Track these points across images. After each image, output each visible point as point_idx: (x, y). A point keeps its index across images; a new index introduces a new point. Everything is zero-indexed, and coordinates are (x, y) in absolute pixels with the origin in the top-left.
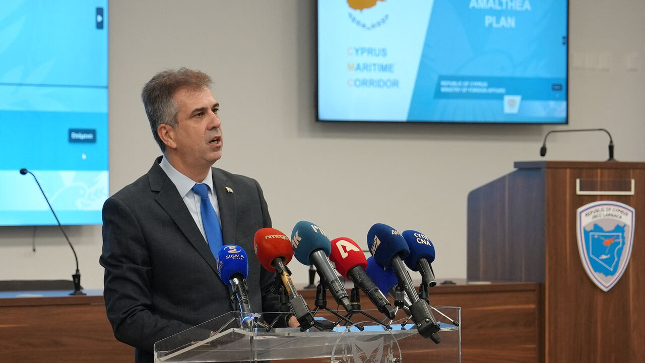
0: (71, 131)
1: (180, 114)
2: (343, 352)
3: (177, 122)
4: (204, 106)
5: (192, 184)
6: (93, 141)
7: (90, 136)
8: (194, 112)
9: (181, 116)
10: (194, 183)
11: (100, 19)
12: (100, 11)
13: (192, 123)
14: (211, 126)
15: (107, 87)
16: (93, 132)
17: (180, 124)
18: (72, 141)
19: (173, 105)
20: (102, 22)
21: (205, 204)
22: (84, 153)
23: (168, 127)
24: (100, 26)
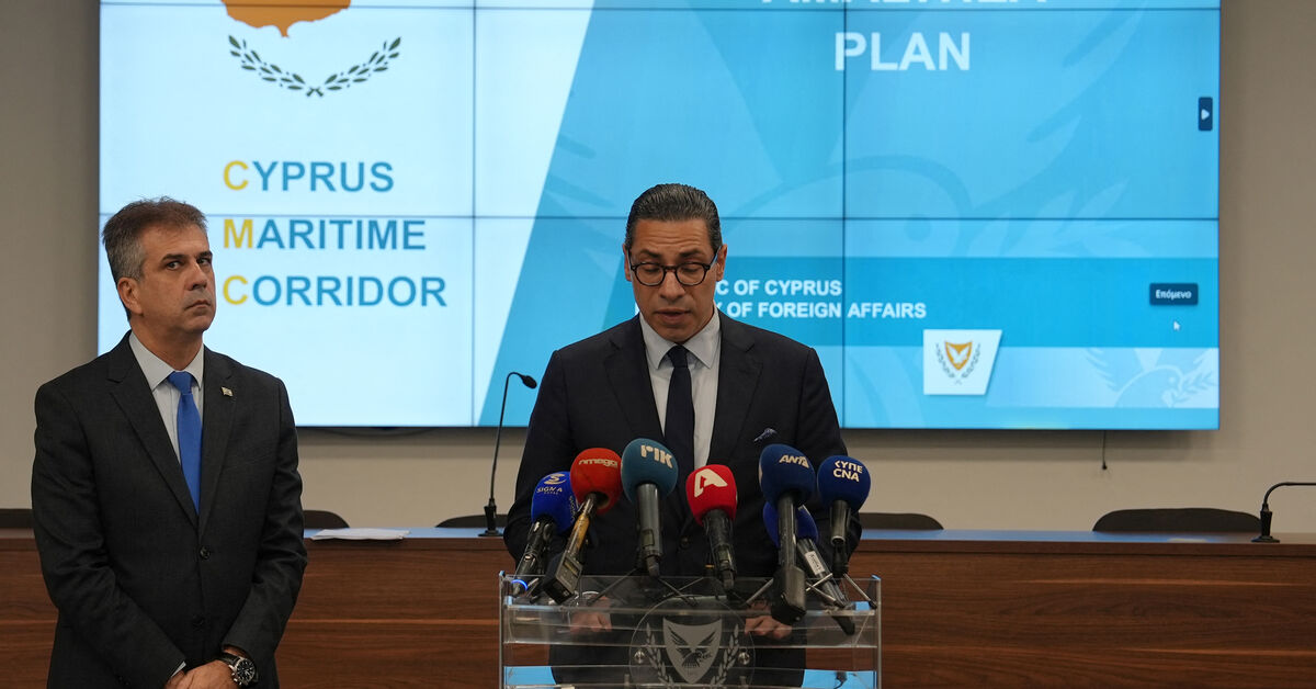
0: (1154, 287)
1: (146, 263)
2: (648, 641)
3: (142, 275)
4: (183, 253)
5: (168, 370)
6: (1194, 301)
7: (1188, 295)
8: (165, 258)
9: (148, 267)
10: (172, 370)
11: (1205, 114)
12: (1205, 103)
13: (163, 278)
14: (192, 282)
15: (1218, 219)
16: (1193, 288)
17: (147, 277)
18: (1154, 301)
19: (137, 250)
20: (1210, 119)
21: (185, 402)
22: (1176, 319)
23: (132, 282)
24: (1205, 125)
